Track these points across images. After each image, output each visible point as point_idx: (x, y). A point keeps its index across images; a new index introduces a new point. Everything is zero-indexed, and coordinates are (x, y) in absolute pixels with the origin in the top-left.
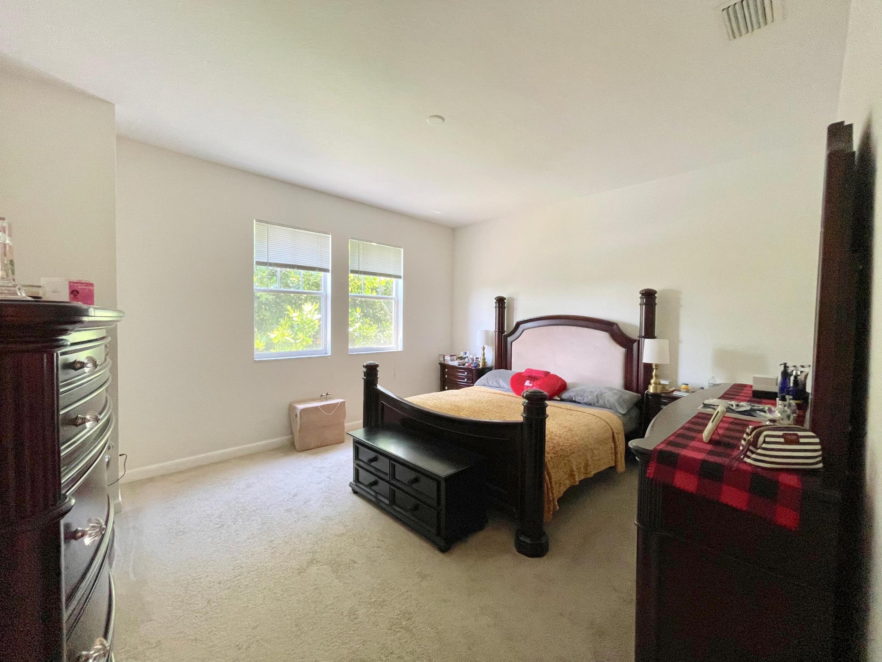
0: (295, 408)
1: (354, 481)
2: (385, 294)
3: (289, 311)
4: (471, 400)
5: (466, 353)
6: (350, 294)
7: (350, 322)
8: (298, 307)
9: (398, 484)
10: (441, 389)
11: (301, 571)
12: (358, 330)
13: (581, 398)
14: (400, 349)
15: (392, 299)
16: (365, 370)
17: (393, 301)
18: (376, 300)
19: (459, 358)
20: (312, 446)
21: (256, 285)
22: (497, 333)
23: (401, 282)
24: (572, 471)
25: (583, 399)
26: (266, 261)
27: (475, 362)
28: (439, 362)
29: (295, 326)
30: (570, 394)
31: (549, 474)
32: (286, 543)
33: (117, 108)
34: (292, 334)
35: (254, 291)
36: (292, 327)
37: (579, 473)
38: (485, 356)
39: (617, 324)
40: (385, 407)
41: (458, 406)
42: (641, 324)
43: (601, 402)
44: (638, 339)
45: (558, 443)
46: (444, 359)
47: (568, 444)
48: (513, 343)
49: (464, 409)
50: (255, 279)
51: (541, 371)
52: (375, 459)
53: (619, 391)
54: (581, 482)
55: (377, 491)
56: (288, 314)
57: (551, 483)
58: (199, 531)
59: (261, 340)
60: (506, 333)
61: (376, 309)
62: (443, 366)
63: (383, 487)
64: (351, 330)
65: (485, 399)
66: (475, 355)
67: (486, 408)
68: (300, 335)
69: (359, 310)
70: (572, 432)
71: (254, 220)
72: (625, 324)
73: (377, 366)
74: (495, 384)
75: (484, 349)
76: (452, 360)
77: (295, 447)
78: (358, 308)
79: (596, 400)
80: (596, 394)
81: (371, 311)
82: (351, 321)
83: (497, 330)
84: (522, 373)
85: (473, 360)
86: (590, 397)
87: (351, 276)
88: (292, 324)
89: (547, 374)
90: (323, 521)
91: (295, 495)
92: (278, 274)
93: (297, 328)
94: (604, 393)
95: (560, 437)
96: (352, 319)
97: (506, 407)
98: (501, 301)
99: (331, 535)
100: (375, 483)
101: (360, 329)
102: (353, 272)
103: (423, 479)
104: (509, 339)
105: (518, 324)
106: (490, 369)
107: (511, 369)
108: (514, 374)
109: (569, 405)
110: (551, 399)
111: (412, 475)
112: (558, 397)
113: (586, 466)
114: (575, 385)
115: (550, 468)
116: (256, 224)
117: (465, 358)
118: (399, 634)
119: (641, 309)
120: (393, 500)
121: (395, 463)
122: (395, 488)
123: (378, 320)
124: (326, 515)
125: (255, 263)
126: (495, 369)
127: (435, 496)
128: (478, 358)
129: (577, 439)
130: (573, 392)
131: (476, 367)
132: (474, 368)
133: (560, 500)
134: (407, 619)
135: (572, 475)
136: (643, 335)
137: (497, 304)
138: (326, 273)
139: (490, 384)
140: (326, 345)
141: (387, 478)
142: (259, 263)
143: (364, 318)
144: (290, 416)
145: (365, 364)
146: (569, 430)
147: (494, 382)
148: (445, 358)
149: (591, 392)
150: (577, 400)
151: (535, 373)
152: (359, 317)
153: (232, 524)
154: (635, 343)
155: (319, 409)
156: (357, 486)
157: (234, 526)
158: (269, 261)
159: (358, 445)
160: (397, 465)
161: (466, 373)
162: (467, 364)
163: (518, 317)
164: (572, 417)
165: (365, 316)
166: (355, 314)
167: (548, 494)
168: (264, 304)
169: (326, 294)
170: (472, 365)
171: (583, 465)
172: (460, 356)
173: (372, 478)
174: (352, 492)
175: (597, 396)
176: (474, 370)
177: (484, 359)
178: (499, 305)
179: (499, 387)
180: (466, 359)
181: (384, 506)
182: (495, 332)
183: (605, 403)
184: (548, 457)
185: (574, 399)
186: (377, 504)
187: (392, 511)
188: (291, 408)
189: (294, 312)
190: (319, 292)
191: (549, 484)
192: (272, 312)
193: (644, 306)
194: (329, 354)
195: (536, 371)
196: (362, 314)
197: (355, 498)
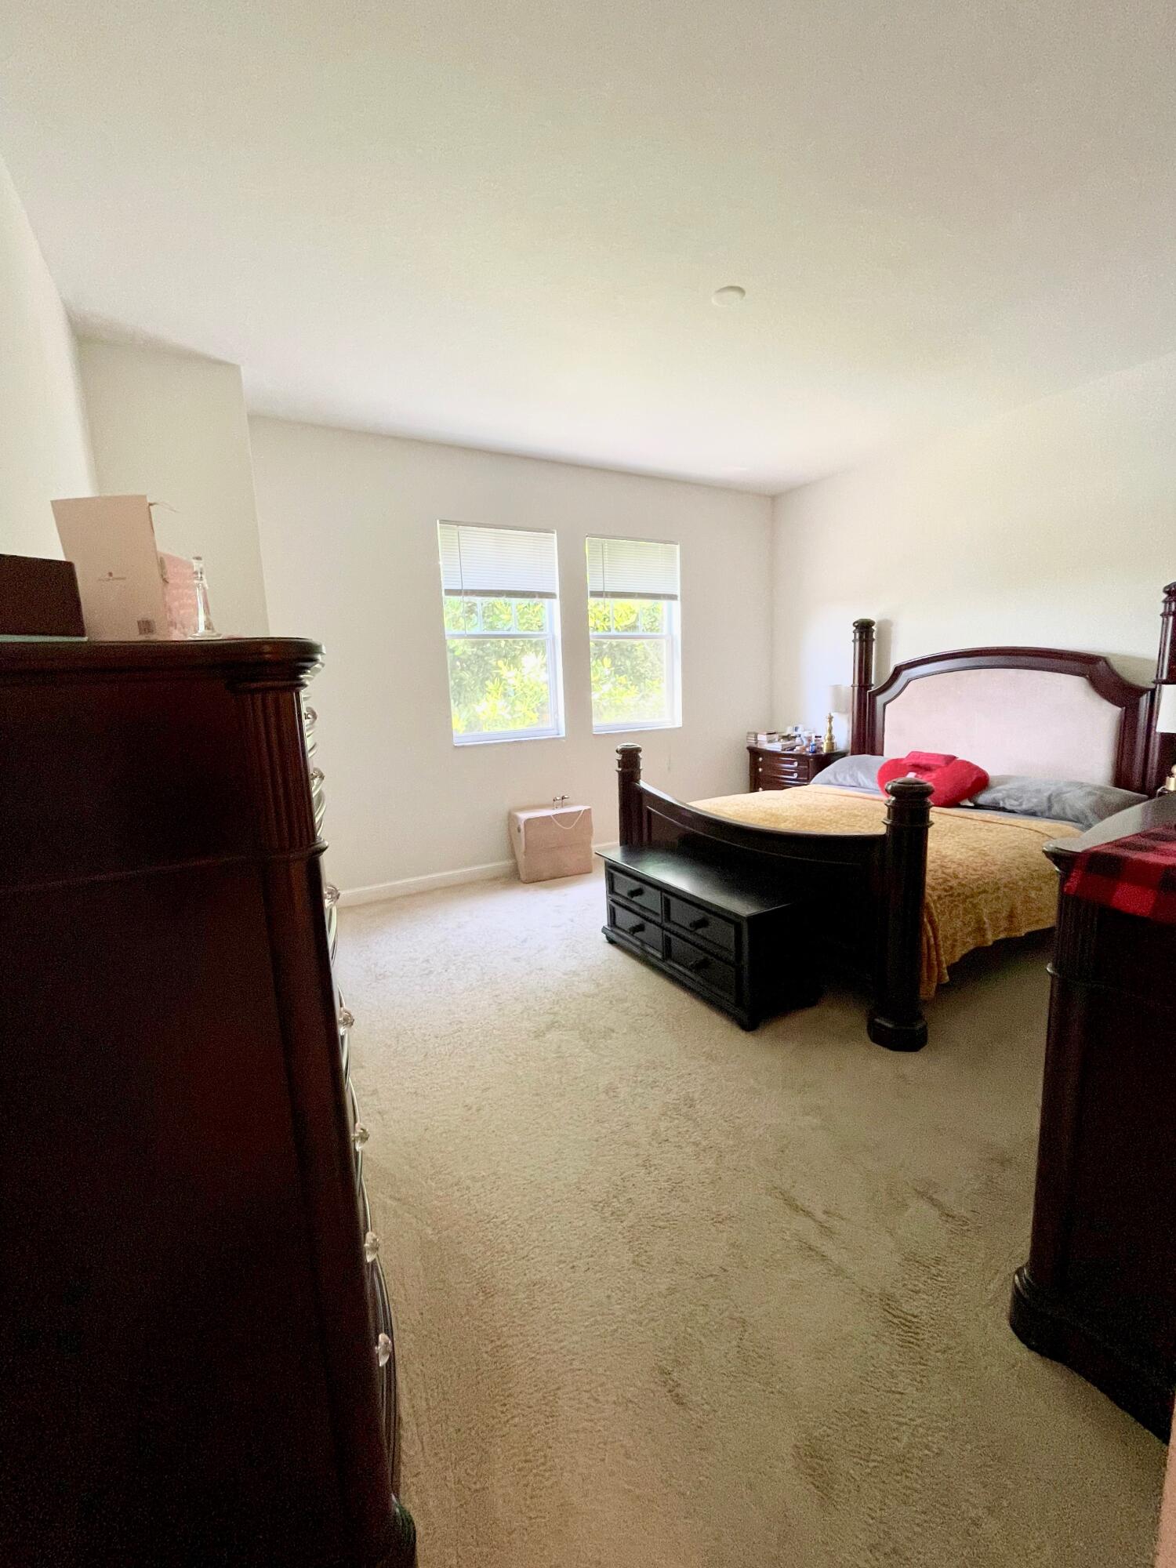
0: (516, 818)
1: (608, 925)
2: (652, 630)
3: (501, 669)
4: (800, 806)
5: (796, 729)
6: (591, 633)
7: (592, 684)
8: (513, 661)
9: (676, 929)
10: (748, 789)
11: (539, 1034)
12: (606, 696)
13: (1016, 803)
14: (679, 723)
15: (660, 637)
16: (619, 757)
17: (664, 641)
18: (636, 642)
19: (784, 737)
20: (546, 874)
21: (449, 629)
22: (856, 688)
23: (676, 605)
24: (979, 921)
25: (1021, 804)
26: (459, 588)
27: (813, 742)
28: (747, 745)
29: (510, 693)
30: (994, 795)
31: (932, 922)
32: (517, 999)
33: (245, 372)
34: (507, 707)
35: (447, 638)
36: (505, 695)
37: (996, 927)
38: (833, 733)
39: (1105, 660)
40: (653, 816)
41: (777, 815)
42: (1161, 654)
43: (1056, 809)
44: (1152, 686)
45: (954, 874)
46: (756, 740)
47: (976, 877)
48: (888, 706)
49: (787, 820)
50: (446, 620)
51: (939, 755)
52: (638, 892)
53: (1100, 788)
54: (997, 943)
55: (645, 940)
56: (497, 674)
57: (935, 938)
58: (403, 976)
59: (460, 717)
60: (873, 689)
61: (636, 658)
62: (755, 753)
63: (653, 933)
64: (595, 696)
65: (826, 804)
66: (814, 732)
67: (827, 818)
68: (519, 706)
69: (607, 661)
70: (987, 858)
71: (438, 521)
72: (1125, 658)
73: (638, 750)
74: (849, 781)
75: (831, 719)
76: (770, 742)
77: (519, 879)
78: (605, 659)
79: (1045, 805)
80: (1046, 794)
81: (628, 663)
82: (597, 682)
83: (857, 683)
84: (901, 760)
85: (809, 740)
86: (1035, 800)
87: (592, 601)
88: (506, 690)
89: (951, 759)
90: (566, 977)
91: (525, 941)
92: (479, 609)
93: (513, 697)
94: (1064, 793)
95: (960, 864)
96: (597, 678)
97: (865, 816)
98: (864, 629)
99: (578, 994)
100: (640, 928)
101: (610, 695)
102: (595, 594)
103: (714, 921)
104: (880, 700)
105: (898, 671)
106: (843, 755)
107: (882, 755)
108: (886, 761)
109: (989, 815)
110: (952, 803)
111: (697, 915)
112: (971, 802)
113: (1011, 916)
114: (1004, 780)
115: (935, 914)
116: (441, 528)
117: (795, 737)
118: (676, 1121)
119: (1165, 624)
120: (668, 953)
121: (669, 897)
122: (668, 934)
123: (638, 678)
124: (569, 969)
125: (443, 593)
126: (852, 754)
127: (732, 946)
128: (820, 737)
129: (993, 868)
130: (999, 791)
131: (815, 752)
132: (810, 754)
133: (952, 969)
134: (688, 1105)
135: (980, 930)
136: (1165, 677)
137: (858, 635)
138: (551, 600)
139: (840, 780)
140: (557, 720)
141: (658, 920)
142: (449, 592)
143: (617, 676)
144: (509, 830)
145: (619, 747)
146: (980, 853)
147: (848, 778)
148: (759, 739)
149: (1038, 791)
150: (1008, 807)
151: (927, 759)
152: (608, 673)
153: (443, 971)
154: (1145, 697)
155: (552, 821)
156: (612, 931)
157: (446, 974)
158: (465, 588)
159: (612, 870)
160: (673, 900)
161: (796, 764)
162: (798, 748)
163: (898, 658)
164: (990, 834)
165: (618, 671)
166: (600, 669)
167: (929, 954)
168: (459, 659)
169: (554, 638)
170: (807, 750)
171: (1005, 914)
172: (786, 734)
173: (635, 920)
174: (607, 941)
175: (1049, 799)
176: (810, 757)
177: (831, 738)
178: (861, 637)
179: (858, 786)
180: (798, 740)
181: (653, 960)
182: (853, 687)
183: (1064, 809)
184: (930, 894)
185: (1001, 805)
186: (644, 959)
187: (667, 969)
188: (511, 818)
189: (509, 670)
190: (542, 633)
191: (932, 939)
192: (472, 672)
193: (1171, 619)
194: (563, 734)
195: (928, 755)
196: (613, 669)
197: (612, 949)
